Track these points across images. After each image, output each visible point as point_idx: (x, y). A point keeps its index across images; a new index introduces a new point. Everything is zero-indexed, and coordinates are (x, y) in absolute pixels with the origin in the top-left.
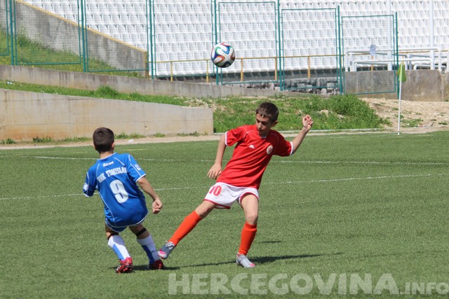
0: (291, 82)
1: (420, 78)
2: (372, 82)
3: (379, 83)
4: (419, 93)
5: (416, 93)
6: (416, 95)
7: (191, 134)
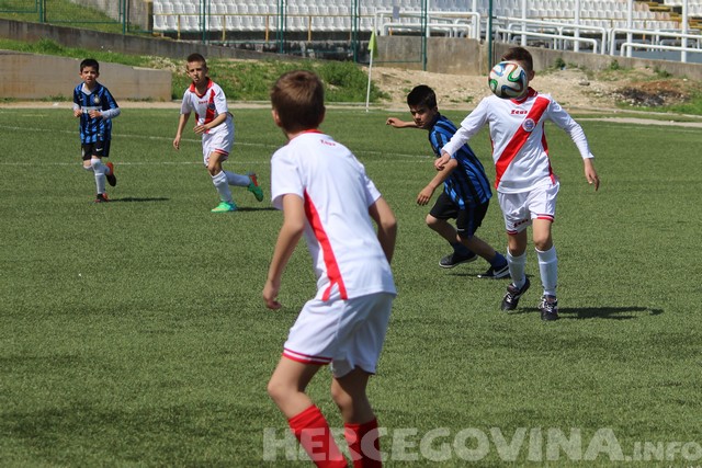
0: (327, 45)
1: (456, 46)
2: (404, 48)
3: (410, 51)
4: (454, 64)
5: (452, 64)
6: (451, 67)
7: (143, 100)
